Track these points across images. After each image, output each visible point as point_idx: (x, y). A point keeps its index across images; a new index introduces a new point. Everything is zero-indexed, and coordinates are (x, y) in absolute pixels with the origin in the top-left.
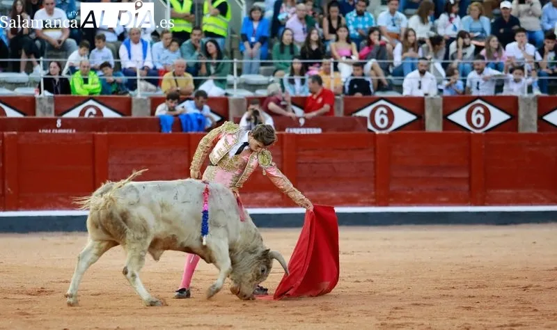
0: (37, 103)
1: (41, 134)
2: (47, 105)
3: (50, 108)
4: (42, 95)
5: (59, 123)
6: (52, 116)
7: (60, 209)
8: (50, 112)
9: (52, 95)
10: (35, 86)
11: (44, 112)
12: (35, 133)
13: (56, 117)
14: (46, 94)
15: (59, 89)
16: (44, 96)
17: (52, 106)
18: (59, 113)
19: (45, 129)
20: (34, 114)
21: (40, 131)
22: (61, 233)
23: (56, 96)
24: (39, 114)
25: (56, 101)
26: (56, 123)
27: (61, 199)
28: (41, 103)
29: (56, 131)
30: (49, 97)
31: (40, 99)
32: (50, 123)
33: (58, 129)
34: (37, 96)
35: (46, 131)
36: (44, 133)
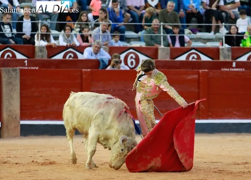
0: (221, 52)
1: (222, 71)
2: (227, 53)
3: (229, 55)
4: (223, 47)
5: (234, 65)
6: (230, 60)
7: (234, 119)
8: (229, 58)
9: (230, 47)
10: (219, 41)
11: (225, 58)
12: (218, 71)
13: (233, 61)
14: (226, 46)
15: (235, 43)
16: (225, 47)
17: (230, 54)
18: (234, 58)
19: (225, 68)
20: (219, 59)
21: (222, 69)
22: (235, 134)
23: (233, 47)
24: (222, 59)
25: (233, 51)
26: (232, 64)
27: (235, 112)
28: (223, 52)
29: (232, 70)
30: (228, 48)
31: (222, 49)
32: (229, 65)
33: (233, 68)
34: (221, 47)
35: (226, 70)
36: (225, 71)
